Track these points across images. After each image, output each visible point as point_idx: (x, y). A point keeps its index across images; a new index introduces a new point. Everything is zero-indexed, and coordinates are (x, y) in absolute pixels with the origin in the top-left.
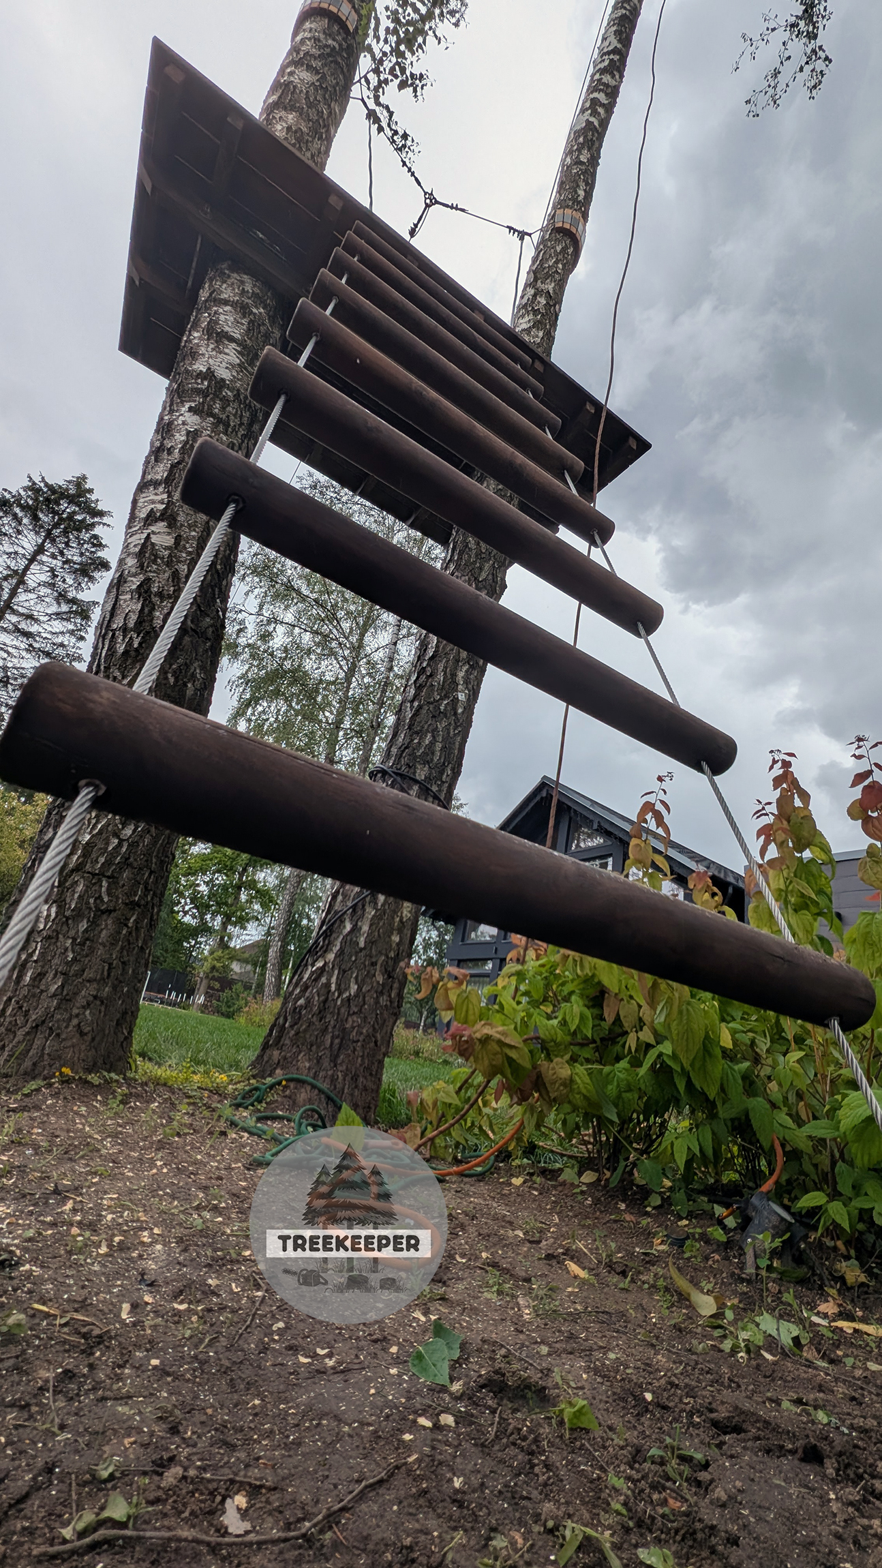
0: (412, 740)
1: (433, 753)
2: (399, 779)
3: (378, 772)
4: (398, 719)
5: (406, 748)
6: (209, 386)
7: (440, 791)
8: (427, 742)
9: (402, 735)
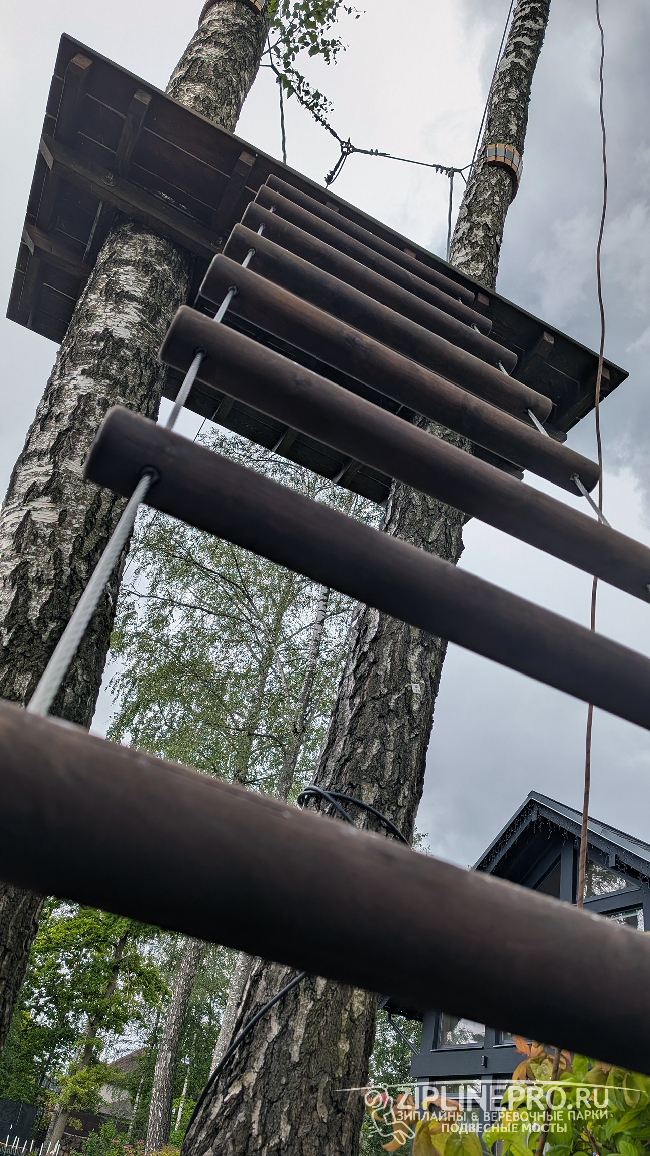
0: (355, 750)
1: (383, 767)
2: (338, 804)
3: (311, 795)
4: (335, 722)
5: (347, 760)
6: (105, 348)
7: (395, 819)
8: (374, 751)
9: (341, 744)
